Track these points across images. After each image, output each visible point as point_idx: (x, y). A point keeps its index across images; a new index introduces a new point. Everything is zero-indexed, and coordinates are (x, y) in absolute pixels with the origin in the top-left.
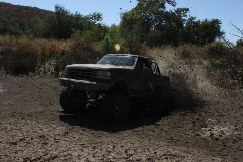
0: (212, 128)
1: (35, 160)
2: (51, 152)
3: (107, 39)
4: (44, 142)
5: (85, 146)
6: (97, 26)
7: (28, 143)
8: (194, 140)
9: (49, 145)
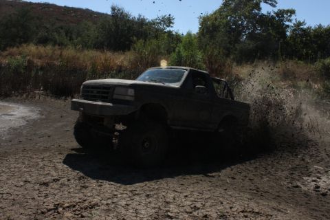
0: (318, 178)
1: (68, 207)
2: (91, 199)
3: (179, 51)
4: (82, 185)
5: (137, 192)
6: (166, 34)
7: (63, 185)
8: (289, 193)
9: (90, 189)
